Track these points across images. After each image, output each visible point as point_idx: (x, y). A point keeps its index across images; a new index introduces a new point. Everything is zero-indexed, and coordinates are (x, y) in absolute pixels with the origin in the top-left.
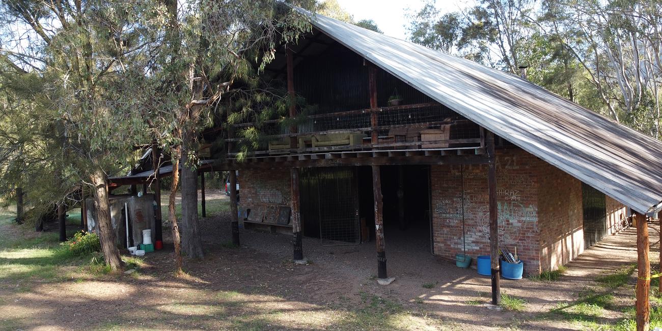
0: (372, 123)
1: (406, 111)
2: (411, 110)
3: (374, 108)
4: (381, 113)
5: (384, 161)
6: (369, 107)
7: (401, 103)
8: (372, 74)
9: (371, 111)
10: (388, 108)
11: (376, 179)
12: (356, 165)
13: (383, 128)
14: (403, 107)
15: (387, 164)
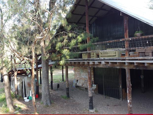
0: (126, 46)
1: (145, 39)
2: (148, 39)
3: (127, 38)
4: (131, 41)
5: (132, 67)
6: (124, 37)
7: (142, 35)
8: (126, 20)
9: (125, 40)
10: (134, 38)
11: (128, 75)
12: (117, 68)
13: (132, 49)
14: (143, 37)
15: (134, 68)
